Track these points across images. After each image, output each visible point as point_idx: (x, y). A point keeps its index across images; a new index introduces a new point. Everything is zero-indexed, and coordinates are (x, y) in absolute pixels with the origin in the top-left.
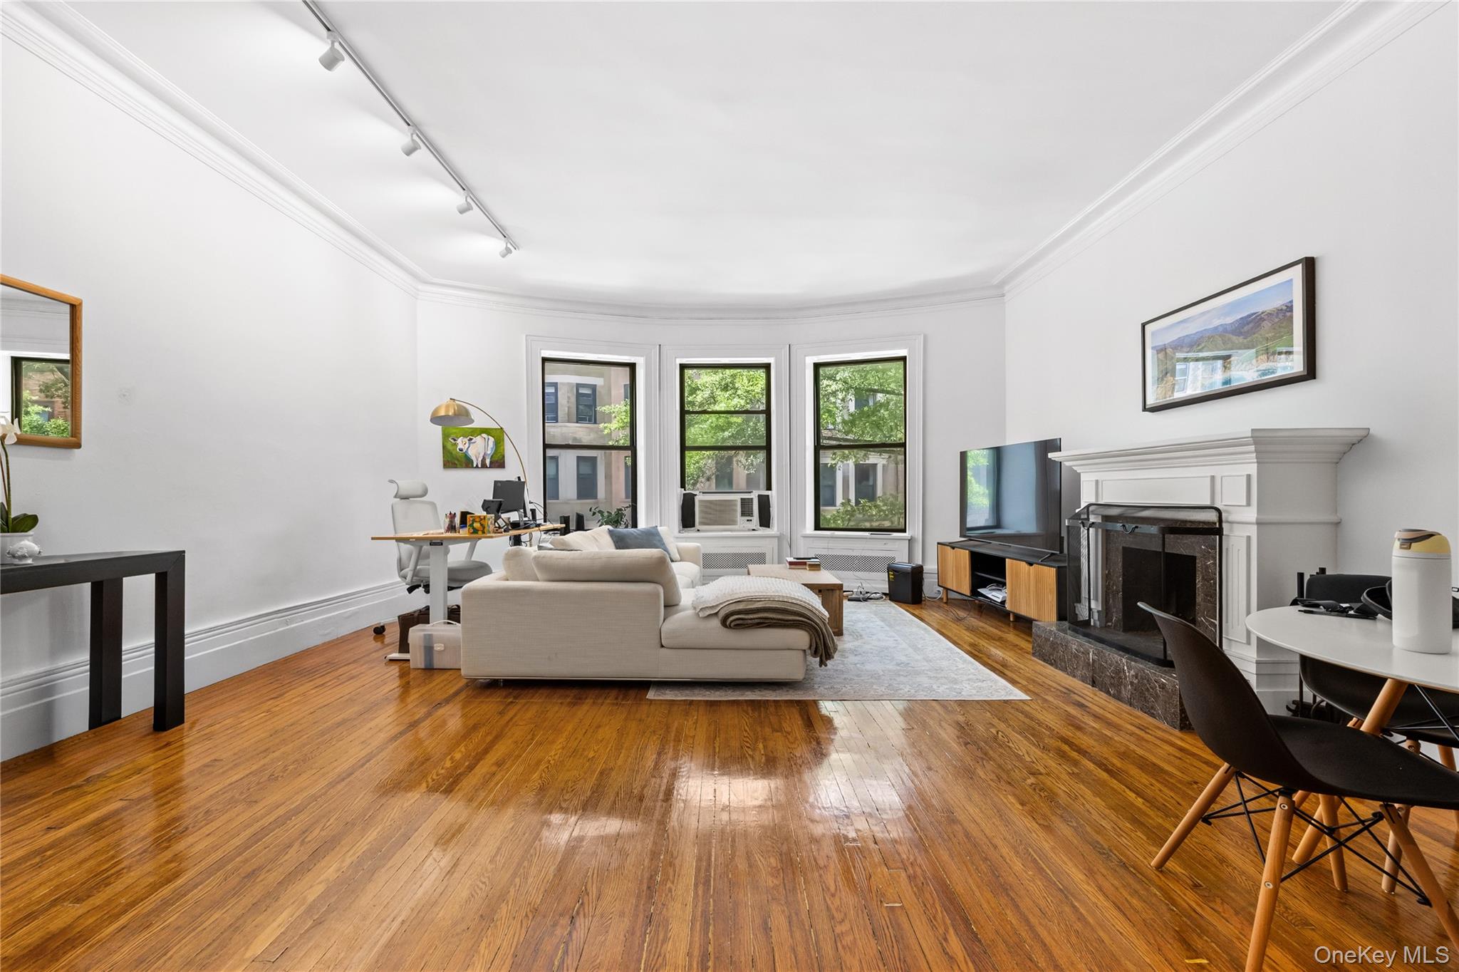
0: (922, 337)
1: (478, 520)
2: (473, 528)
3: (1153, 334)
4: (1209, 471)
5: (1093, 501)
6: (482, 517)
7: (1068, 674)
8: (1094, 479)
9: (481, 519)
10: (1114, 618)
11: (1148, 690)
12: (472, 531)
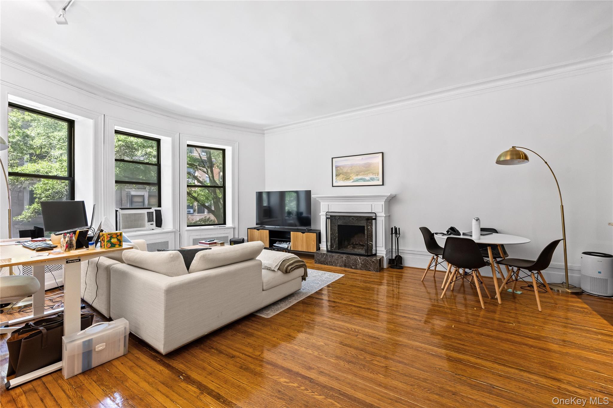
0: (238, 143)
1: (114, 236)
2: (111, 243)
3: (336, 162)
4: (370, 203)
5: (327, 211)
6: (119, 234)
7: (333, 266)
8: (327, 204)
9: (118, 236)
10: (335, 247)
11: (368, 264)
12: (109, 245)
